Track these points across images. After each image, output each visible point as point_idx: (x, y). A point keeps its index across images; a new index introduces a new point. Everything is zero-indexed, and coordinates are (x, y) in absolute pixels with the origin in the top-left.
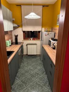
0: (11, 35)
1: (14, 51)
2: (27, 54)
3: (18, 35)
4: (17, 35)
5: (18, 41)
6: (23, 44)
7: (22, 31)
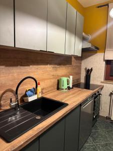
0: (80, 67)
1: (67, 105)
2: (110, 118)
3: (92, 70)
4: (90, 69)
5: (92, 82)
6: (102, 89)
7: (104, 60)
